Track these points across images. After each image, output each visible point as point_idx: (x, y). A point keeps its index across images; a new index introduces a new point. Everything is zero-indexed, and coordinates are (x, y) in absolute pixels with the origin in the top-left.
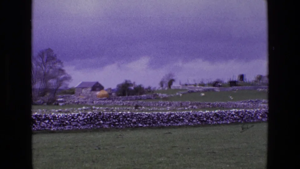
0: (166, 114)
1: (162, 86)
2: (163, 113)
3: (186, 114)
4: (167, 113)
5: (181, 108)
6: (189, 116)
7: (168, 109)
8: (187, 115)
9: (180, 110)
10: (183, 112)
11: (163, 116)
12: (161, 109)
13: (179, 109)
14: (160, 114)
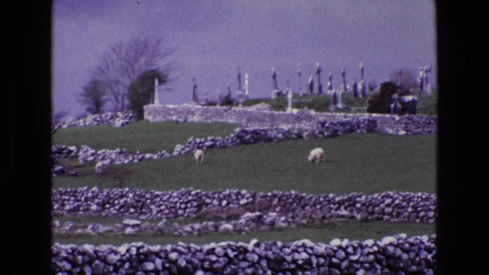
0: (116, 253)
2: (104, 248)
3: (226, 255)
4: (122, 249)
5: (197, 226)
6: (244, 264)
7: (129, 230)
8: (230, 261)
9: (190, 233)
10: (207, 247)
11: (102, 265)
12: (89, 230)
13: (188, 228)
14: (84, 253)
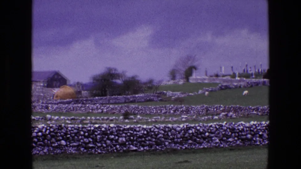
0: (179, 127)
1: (173, 77)
2: (175, 126)
3: (216, 127)
4: (181, 126)
5: (206, 117)
6: (222, 130)
7: (184, 119)
8: (217, 129)
9: (204, 120)
10: (209, 125)
11: (174, 131)
12: (170, 119)
13: (203, 118)
14: (168, 128)
